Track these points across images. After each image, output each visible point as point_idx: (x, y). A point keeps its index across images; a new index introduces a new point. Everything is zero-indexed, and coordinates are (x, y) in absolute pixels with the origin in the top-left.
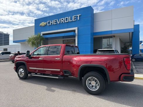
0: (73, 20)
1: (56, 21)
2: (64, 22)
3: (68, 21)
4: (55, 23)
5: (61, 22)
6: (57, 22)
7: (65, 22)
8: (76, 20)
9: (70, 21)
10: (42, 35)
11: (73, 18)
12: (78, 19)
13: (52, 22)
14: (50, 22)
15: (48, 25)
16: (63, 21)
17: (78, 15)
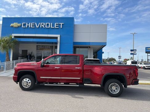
0: (55, 27)
1: (35, 24)
2: (44, 27)
3: (49, 27)
4: (32, 26)
5: (41, 27)
6: (35, 26)
7: (46, 27)
8: (58, 27)
9: (51, 27)
10: (13, 37)
11: (55, 25)
12: (61, 27)
13: (29, 25)
14: (26, 24)
15: (23, 27)
16: (43, 25)
17: (61, 24)
